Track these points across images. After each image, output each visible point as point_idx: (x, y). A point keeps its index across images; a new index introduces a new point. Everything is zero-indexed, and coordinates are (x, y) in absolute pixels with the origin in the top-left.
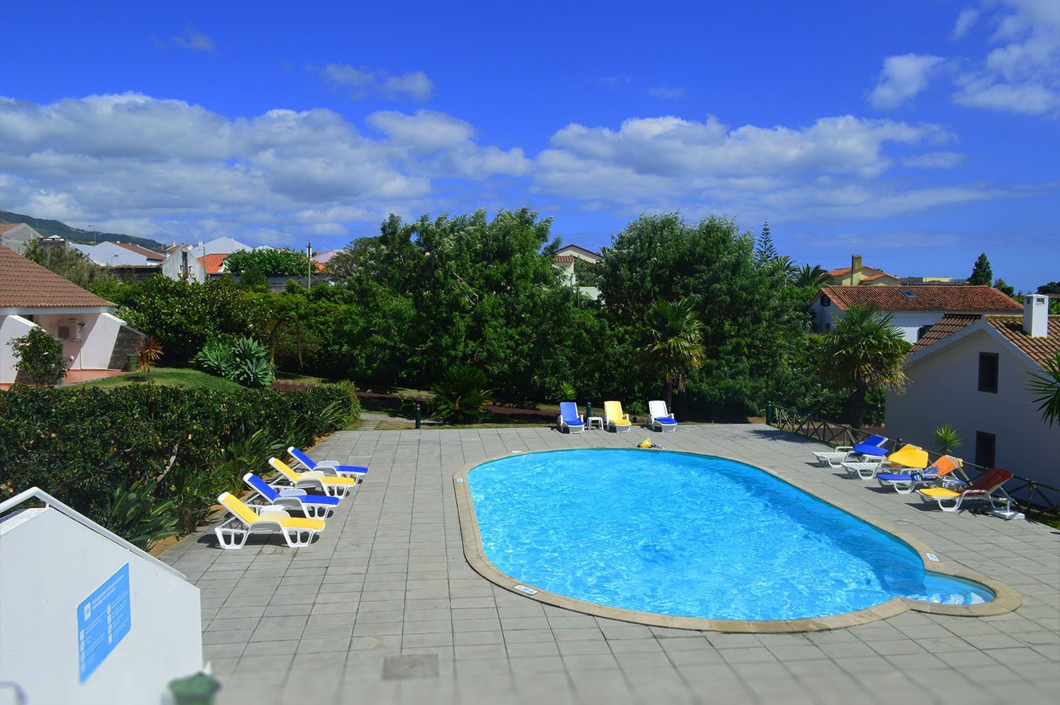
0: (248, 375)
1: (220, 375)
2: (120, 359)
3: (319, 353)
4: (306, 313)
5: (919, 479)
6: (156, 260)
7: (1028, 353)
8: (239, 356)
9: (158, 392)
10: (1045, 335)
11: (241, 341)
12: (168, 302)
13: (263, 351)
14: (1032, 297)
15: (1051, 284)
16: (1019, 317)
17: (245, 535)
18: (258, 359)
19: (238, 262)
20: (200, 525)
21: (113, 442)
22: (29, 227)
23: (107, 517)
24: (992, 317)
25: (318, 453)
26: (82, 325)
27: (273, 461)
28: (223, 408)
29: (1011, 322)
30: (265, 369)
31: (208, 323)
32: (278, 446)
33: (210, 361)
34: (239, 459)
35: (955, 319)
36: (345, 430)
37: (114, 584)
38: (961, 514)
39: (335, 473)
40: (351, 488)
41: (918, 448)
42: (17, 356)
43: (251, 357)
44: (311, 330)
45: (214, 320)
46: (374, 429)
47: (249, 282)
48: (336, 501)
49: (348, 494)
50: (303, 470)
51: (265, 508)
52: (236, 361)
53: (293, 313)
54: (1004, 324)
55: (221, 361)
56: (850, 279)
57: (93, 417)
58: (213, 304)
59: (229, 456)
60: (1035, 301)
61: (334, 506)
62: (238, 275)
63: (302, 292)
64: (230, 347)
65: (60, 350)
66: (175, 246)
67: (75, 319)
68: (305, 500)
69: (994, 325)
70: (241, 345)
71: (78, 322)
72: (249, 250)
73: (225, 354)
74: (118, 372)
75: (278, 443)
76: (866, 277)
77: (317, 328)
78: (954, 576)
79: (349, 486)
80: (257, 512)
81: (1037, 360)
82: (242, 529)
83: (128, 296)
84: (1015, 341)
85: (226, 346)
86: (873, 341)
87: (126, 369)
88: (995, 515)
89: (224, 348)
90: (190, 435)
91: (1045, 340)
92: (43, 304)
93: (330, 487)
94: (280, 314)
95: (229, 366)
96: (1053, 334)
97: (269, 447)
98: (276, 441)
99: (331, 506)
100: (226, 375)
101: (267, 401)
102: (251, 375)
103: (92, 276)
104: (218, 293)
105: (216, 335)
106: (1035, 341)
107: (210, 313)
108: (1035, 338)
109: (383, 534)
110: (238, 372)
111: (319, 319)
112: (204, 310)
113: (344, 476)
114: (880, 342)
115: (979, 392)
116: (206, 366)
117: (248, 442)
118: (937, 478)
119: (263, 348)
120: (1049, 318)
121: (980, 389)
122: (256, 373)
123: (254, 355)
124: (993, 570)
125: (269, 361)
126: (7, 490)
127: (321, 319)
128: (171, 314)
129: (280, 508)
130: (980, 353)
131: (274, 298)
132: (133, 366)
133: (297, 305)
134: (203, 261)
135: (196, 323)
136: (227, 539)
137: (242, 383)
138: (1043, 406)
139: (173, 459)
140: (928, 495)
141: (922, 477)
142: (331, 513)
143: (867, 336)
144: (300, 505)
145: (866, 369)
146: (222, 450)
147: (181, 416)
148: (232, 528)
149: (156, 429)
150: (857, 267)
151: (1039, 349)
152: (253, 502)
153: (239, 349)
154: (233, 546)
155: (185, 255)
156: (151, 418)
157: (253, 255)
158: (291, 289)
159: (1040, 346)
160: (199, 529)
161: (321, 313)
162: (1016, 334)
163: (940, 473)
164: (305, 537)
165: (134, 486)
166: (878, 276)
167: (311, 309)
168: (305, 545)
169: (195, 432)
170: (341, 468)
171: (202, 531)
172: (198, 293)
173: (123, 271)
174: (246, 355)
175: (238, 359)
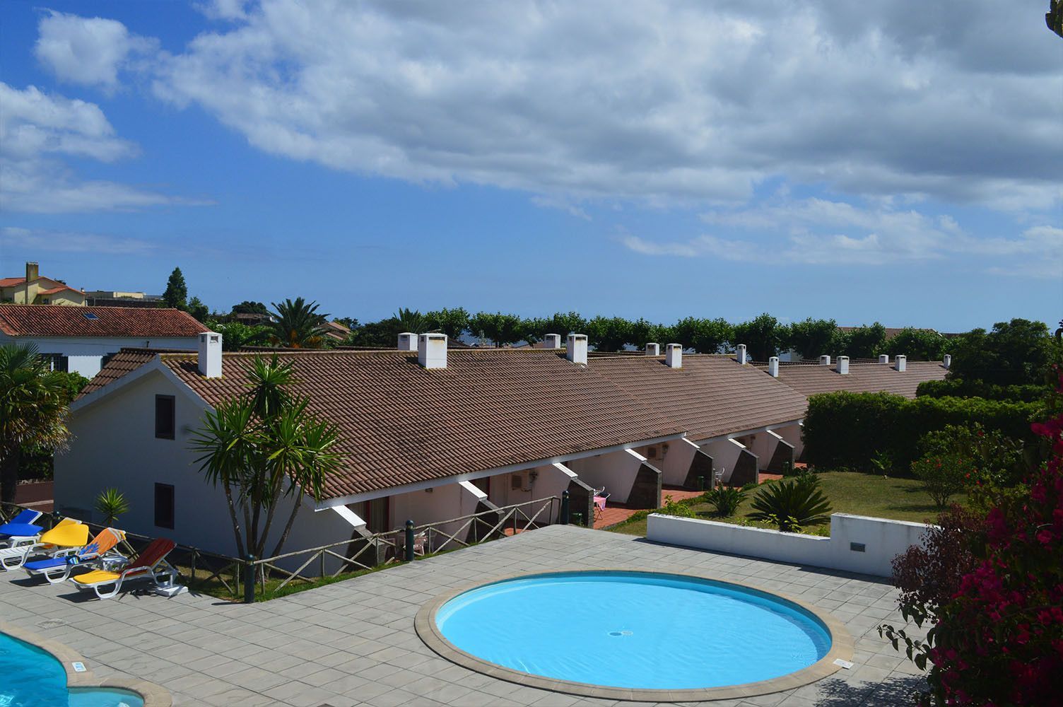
5: (76, 561)
7: (203, 396)
10: (220, 375)
14: (206, 335)
15: (246, 303)
16: (196, 356)
24: (166, 356)
29: (187, 361)
35: (133, 354)
38: (122, 600)
41: (77, 521)
54: (180, 364)
56: (24, 292)
60: (209, 339)
69: (169, 365)
76: (44, 290)
78: (101, 687)
81: (211, 404)
84: (190, 382)
86: (26, 391)
88: (159, 594)
91: (219, 381)
96: (227, 374)
106: (210, 381)
108: (210, 378)
114: (34, 391)
115: (157, 439)
118: (97, 557)
120: (223, 356)
121: (157, 436)
124: (146, 667)
130: (157, 395)
138: (205, 465)
140: (84, 583)
141: (79, 558)
143: (18, 384)
145: (18, 426)
150: (32, 277)
151: (214, 391)
159: (214, 388)
162: (192, 375)
163: (100, 550)
166: (59, 290)
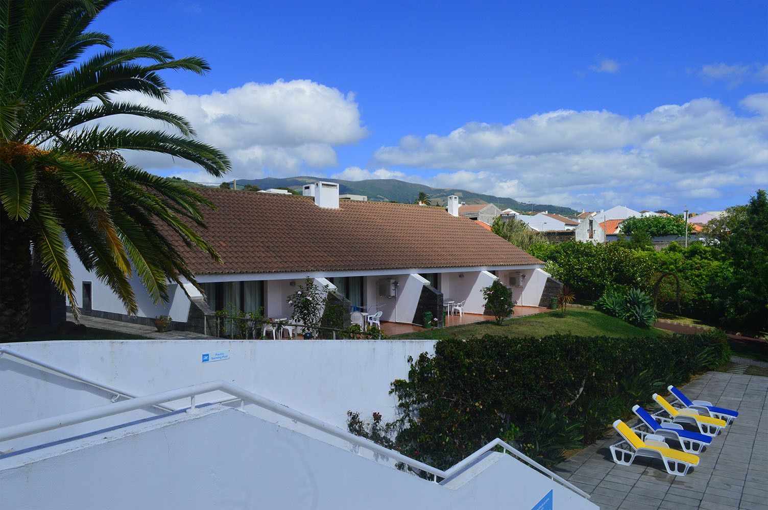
0: (636, 317)
1: (615, 316)
2: (546, 301)
3: (694, 300)
4: (683, 267)
6: (571, 225)
8: (630, 302)
9: (573, 341)
11: (631, 291)
12: (579, 261)
13: (648, 299)
17: (632, 456)
18: (644, 305)
19: (630, 227)
20: (599, 439)
21: (542, 377)
22: (495, 207)
23: (537, 428)
25: (693, 390)
26: (524, 276)
27: (655, 396)
28: (618, 353)
30: (649, 313)
31: (607, 276)
32: (660, 383)
33: (607, 304)
34: (629, 391)
36: (716, 371)
37: (542, 505)
39: (708, 413)
40: (722, 429)
42: (486, 299)
43: (638, 304)
44: (687, 281)
45: (611, 274)
46: (744, 374)
47: (638, 242)
48: (708, 439)
49: (720, 433)
50: (680, 406)
51: (649, 436)
52: (627, 305)
53: (672, 266)
55: (616, 305)
57: (530, 359)
58: (611, 262)
59: (621, 387)
61: (708, 444)
62: (629, 235)
63: (680, 251)
64: (623, 295)
65: (510, 295)
66: (584, 212)
67: (520, 272)
68: (681, 433)
70: (632, 294)
71: (521, 274)
72: (638, 216)
73: (619, 300)
74: (545, 309)
75: (660, 381)
77: (692, 279)
79: (721, 427)
80: (642, 437)
82: (630, 451)
83: (552, 253)
85: (620, 294)
87: (550, 307)
89: (618, 296)
90: (594, 373)
92: (502, 264)
93: (703, 425)
94: (661, 268)
95: (622, 309)
97: (653, 384)
98: (658, 380)
99: (704, 444)
100: (619, 316)
101: (651, 347)
102: (638, 317)
103: (530, 239)
104: (615, 254)
105: (613, 285)
107: (609, 269)
109: (753, 479)
110: (628, 314)
111: (694, 272)
112: (604, 267)
113: (717, 417)
116: (604, 308)
117: (636, 379)
119: (648, 297)
122: (643, 316)
123: (641, 302)
125: (653, 306)
126: (479, 406)
127: (697, 272)
128: (581, 270)
129: (661, 438)
131: (658, 255)
132: (555, 306)
133: (675, 260)
134: (603, 225)
135: (598, 276)
136: (619, 455)
137: (631, 323)
139: (581, 390)
142: (704, 449)
144: (678, 438)
146: (617, 383)
147: (588, 359)
148: (622, 449)
149: (571, 368)
152: (639, 429)
153: (629, 297)
154: (622, 463)
155: (591, 222)
156: (567, 359)
157: (641, 220)
158: (673, 249)
160: (598, 442)
161: (696, 267)
164: (681, 468)
165: (555, 407)
167: (687, 264)
168: (682, 474)
169: (597, 371)
170: (713, 409)
171: (600, 443)
172: (600, 255)
173: (549, 235)
174: (635, 302)
175: (628, 305)
